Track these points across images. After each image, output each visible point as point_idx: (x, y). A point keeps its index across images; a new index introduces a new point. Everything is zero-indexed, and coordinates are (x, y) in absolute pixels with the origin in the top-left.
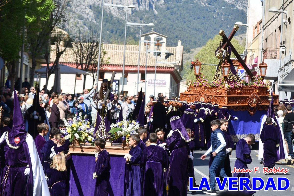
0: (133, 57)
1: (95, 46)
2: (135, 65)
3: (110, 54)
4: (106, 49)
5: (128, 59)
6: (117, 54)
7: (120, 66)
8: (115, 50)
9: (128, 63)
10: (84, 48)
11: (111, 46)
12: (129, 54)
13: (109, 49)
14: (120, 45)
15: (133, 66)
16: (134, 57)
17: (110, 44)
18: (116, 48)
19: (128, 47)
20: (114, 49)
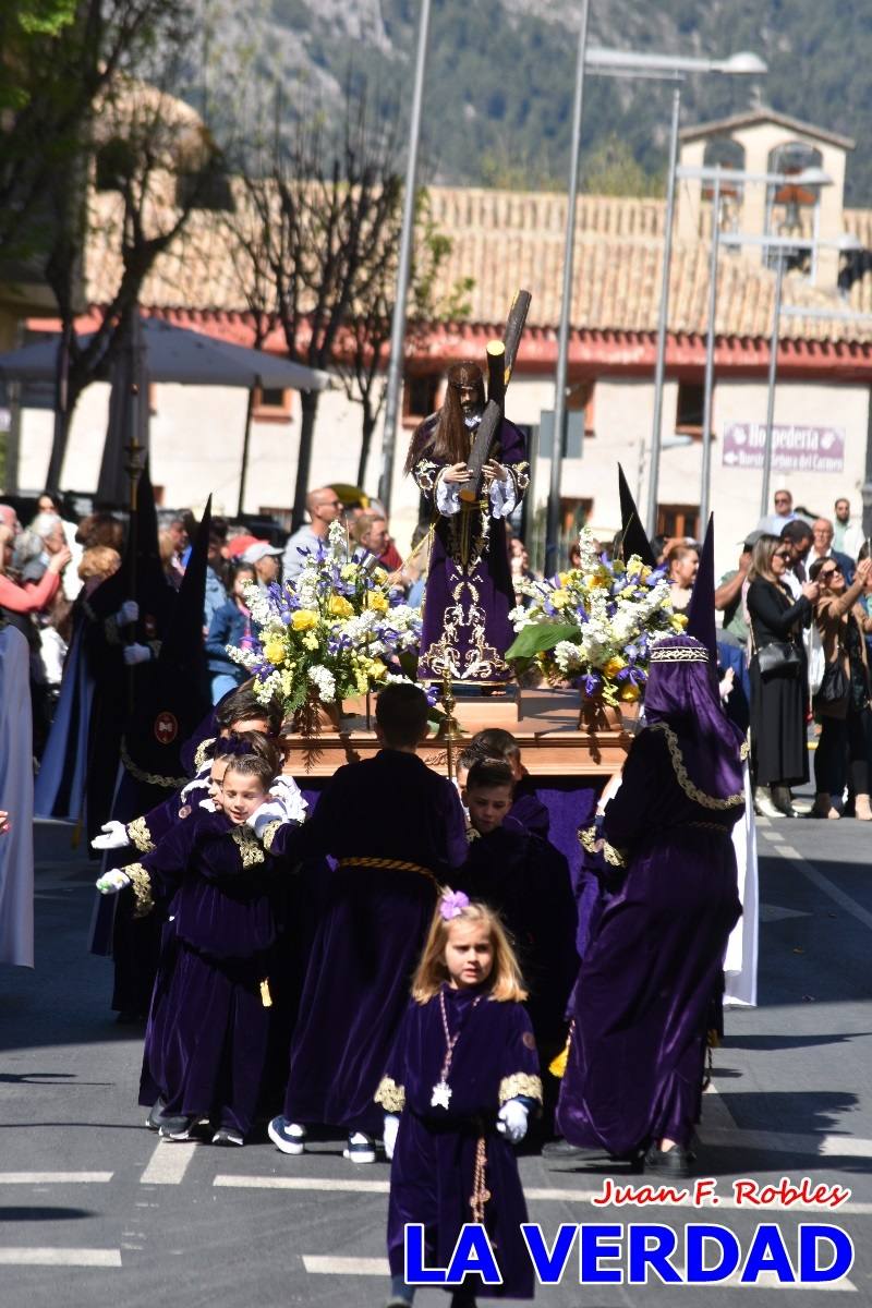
0: (628, 275)
1: (378, 203)
2: (639, 326)
3: (478, 253)
4: (450, 218)
5: (597, 287)
6: (526, 254)
7: (540, 334)
8: (513, 233)
9: (594, 313)
10: (305, 219)
11: (488, 206)
12: (600, 256)
13: (469, 221)
14: (544, 199)
15: (628, 335)
16: (635, 274)
17: (477, 193)
18: (516, 218)
19: (596, 215)
20: (508, 222)
